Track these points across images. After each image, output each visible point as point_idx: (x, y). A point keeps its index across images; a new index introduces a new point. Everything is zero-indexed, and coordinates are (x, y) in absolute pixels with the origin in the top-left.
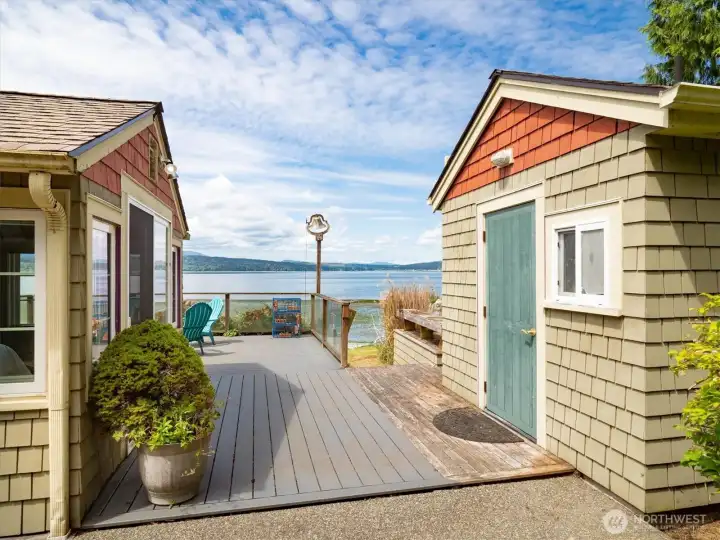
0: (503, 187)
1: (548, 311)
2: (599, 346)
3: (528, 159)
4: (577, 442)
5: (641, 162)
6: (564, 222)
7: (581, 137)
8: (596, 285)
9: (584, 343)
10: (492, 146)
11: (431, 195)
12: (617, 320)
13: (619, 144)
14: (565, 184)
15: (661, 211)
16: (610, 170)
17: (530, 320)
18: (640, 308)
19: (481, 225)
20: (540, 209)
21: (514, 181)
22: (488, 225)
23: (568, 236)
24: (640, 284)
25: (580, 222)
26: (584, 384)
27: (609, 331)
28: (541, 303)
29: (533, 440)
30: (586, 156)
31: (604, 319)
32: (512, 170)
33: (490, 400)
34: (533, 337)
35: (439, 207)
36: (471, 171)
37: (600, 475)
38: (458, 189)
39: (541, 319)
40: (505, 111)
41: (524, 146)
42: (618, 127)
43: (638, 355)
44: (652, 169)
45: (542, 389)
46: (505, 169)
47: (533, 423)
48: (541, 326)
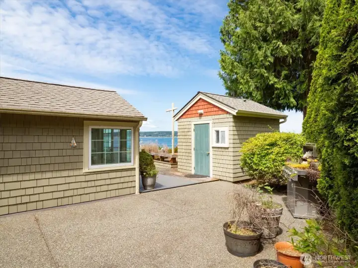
0: (201, 119)
1: (213, 147)
2: (224, 153)
3: (207, 113)
4: (220, 173)
5: (232, 120)
6: (217, 129)
7: (220, 112)
8: (223, 141)
9: (221, 153)
10: (197, 108)
11: (174, 117)
12: (228, 148)
13: (228, 116)
14: (217, 121)
15: (235, 128)
16: (226, 120)
17: (208, 150)
18: (232, 146)
19: (193, 127)
20: (211, 125)
21: (203, 118)
22: (195, 127)
23: (218, 132)
24: (232, 141)
25: (220, 129)
26: (221, 161)
27: (226, 150)
28: (211, 146)
29: (209, 177)
30: (222, 116)
31: (225, 148)
32: (203, 115)
33: (196, 171)
34: (209, 154)
35: (177, 120)
36: (189, 113)
37: (225, 178)
38: (184, 116)
39: (211, 149)
40: (201, 101)
41: (206, 110)
42: (228, 113)
43: (232, 154)
44: (234, 125)
45: (211, 164)
46: (201, 115)
47: (209, 173)
48: (211, 151)
